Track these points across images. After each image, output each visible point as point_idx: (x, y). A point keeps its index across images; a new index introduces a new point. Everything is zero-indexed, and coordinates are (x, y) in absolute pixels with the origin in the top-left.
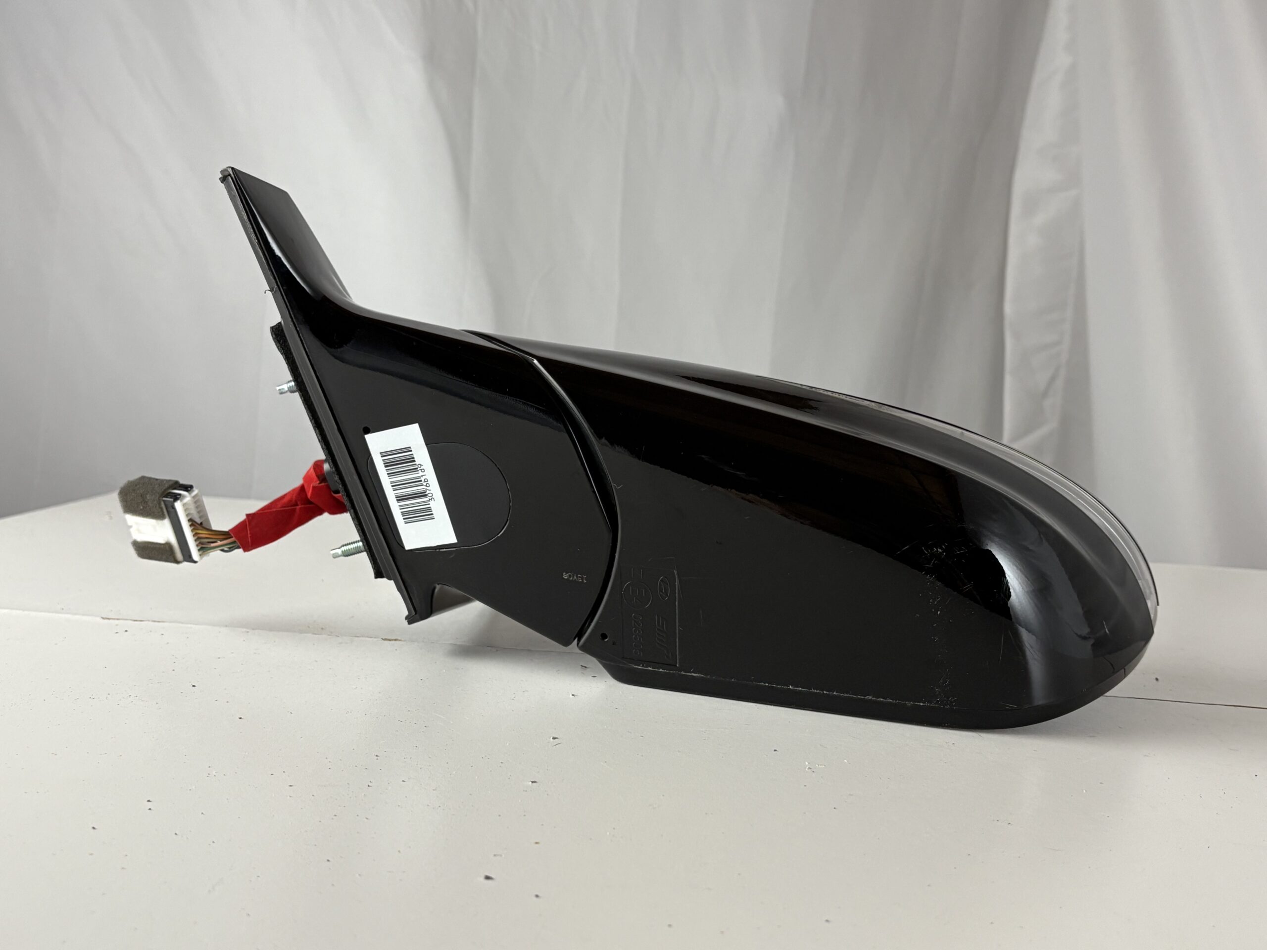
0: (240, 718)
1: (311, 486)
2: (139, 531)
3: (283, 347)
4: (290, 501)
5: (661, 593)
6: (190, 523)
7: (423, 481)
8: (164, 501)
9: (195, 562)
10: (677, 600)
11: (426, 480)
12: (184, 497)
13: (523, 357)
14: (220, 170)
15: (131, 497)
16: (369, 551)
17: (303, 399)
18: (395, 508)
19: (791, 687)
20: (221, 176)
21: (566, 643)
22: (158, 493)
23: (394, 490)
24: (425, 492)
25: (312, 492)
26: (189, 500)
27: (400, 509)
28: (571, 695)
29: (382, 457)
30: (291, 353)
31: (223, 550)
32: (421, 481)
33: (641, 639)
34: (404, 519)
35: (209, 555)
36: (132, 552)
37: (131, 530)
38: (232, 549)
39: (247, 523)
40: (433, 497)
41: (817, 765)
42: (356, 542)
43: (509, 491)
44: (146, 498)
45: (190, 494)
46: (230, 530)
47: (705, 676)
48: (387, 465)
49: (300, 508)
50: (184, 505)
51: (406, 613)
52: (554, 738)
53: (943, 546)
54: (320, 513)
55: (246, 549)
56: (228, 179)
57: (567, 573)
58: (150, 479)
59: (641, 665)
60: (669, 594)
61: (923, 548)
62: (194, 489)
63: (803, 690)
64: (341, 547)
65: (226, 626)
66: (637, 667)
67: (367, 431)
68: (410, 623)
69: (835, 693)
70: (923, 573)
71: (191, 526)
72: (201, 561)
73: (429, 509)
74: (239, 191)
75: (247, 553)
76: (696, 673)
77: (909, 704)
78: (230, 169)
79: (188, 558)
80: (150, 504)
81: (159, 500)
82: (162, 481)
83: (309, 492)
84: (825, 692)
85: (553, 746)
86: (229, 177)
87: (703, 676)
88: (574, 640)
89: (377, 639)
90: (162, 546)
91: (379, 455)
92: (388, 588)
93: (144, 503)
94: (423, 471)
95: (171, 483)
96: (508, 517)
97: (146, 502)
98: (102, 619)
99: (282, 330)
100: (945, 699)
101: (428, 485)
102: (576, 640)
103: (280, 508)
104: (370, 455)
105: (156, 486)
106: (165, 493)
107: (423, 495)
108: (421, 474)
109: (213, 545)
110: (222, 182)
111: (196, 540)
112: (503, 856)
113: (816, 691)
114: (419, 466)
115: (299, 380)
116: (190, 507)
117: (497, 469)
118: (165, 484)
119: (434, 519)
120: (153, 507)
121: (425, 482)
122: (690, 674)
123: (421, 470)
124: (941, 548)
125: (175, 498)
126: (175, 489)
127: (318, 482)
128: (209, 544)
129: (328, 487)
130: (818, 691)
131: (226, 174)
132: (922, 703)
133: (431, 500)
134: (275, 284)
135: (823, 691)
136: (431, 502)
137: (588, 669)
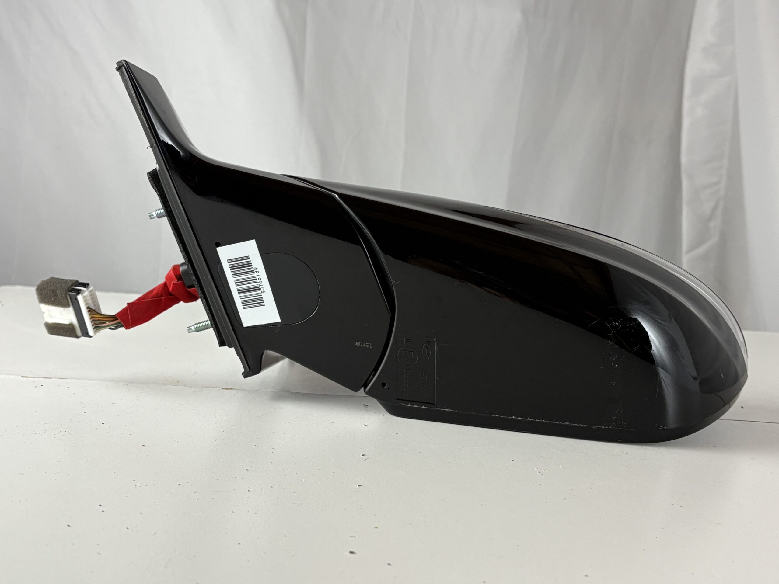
0: (144, 446)
1: (172, 283)
2: (51, 316)
3: (157, 186)
4: (158, 293)
5: (425, 355)
6: (88, 310)
7: (258, 279)
8: (69, 295)
9: (91, 337)
10: (436, 359)
11: (260, 279)
12: (84, 291)
13: (328, 193)
14: (116, 62)
15: (45, 292)
16: (216, 328)
17: (171, 223)
18: (237, 298)
19: (513, 417)
20: (116, 66)
21: (356, 390)
22: (65, 289)
23: (236, 286)
24: (259, 287)
25: (173, 287)
26: (87, 294)
27: (241, 299)
28: (364, 425)
29: (228, 263)
30: (163, 191)
31: (110, 329)
32: (256, 279)
33: (410, 386)
34: (243, 306)
35: (100, 332)
36: (44, 330)
37: (44, 315)
38: (117, 327)
39: (128, 309)
40: (264, 290)
41: (543, 470)
42: (206, 321)
43: (319, 286)
44: (56, 292)
45: (88, 289)
46: (116, 314)
47: (454, 411)
48: (232, 268)
49: (165, 298)
50: (84, 297)
51: (243, 370)
52: (363, 455)
53: (620, 321)
54: (178, 301)
55: (128, 327)
56: (122, 68)
57: (358, 342)
58: (58, 279)
59: (409, 404)
60: (430, 356)
61: (606, 322)
62: (90, 286)
63: (522, 419)
64: (194, 325)
65: (111, 381)
66: (406, 405)
67: (218, 245)
68: (245, 377)
69: (544, 421)
70: (606, 339)
71: (88, 311)
72: (95, 336)
73: (262, 299)
74: (130, 76)
75: (128, 330)
76: (448, 409)
77: (594, 427)
78: (124, 61)
79: (86, 334)
80: (59, 296)
81: (66, 293)
82: (67, 280)
83: (170, 287)
84: (537, 420)
85: (364, 461)
86: (123, 67)
87: (452, 410)
88: (362, 387)
89: (218, 389)
90: (67, 326)
91: (227, 262)
92: (230, 353)
93: (55, 296)
94: (257, 272)
95: (73, 282)
96: (318, 304)
97: (56, 296)
98: (22, 377)
99: (157, 175)
100: (619, 423)
101: (261, 282)
102: (363, 388)
103: (151, 298)
104: (220, 261)
105: (63, 284)
106: (70, 289)
107: (257, 289)
108: (256, 274)
109: (104, 325)
110: (117, 70)
111: (91, 322)
112: (357, 537)
113: (531, 420)
114: (255, 269)
115: (168, 209)
116: (87, 299)
117: (311, 271)
118: (69, 283)
119: (265, 305)
120: (61, 299)
121: (259, 280)
122: (444, 410)
123: (256, 272)
124: (618, 322)
125: (77, 292)
126: (76, 286)
127: (176, 280)
128: (101, 324)
129: (184, 283)
130: (532, 420)
131: (121, 64)
132: (603, 426)
133: (263, 292)
134: (155, 143)
135: (536, 420)
136: (263, 294)
137: (368, 407)
